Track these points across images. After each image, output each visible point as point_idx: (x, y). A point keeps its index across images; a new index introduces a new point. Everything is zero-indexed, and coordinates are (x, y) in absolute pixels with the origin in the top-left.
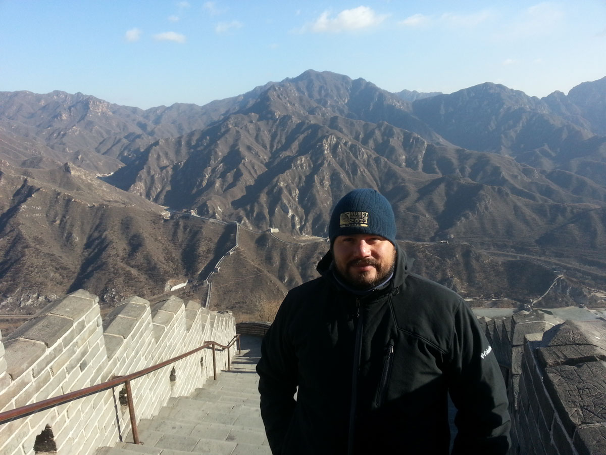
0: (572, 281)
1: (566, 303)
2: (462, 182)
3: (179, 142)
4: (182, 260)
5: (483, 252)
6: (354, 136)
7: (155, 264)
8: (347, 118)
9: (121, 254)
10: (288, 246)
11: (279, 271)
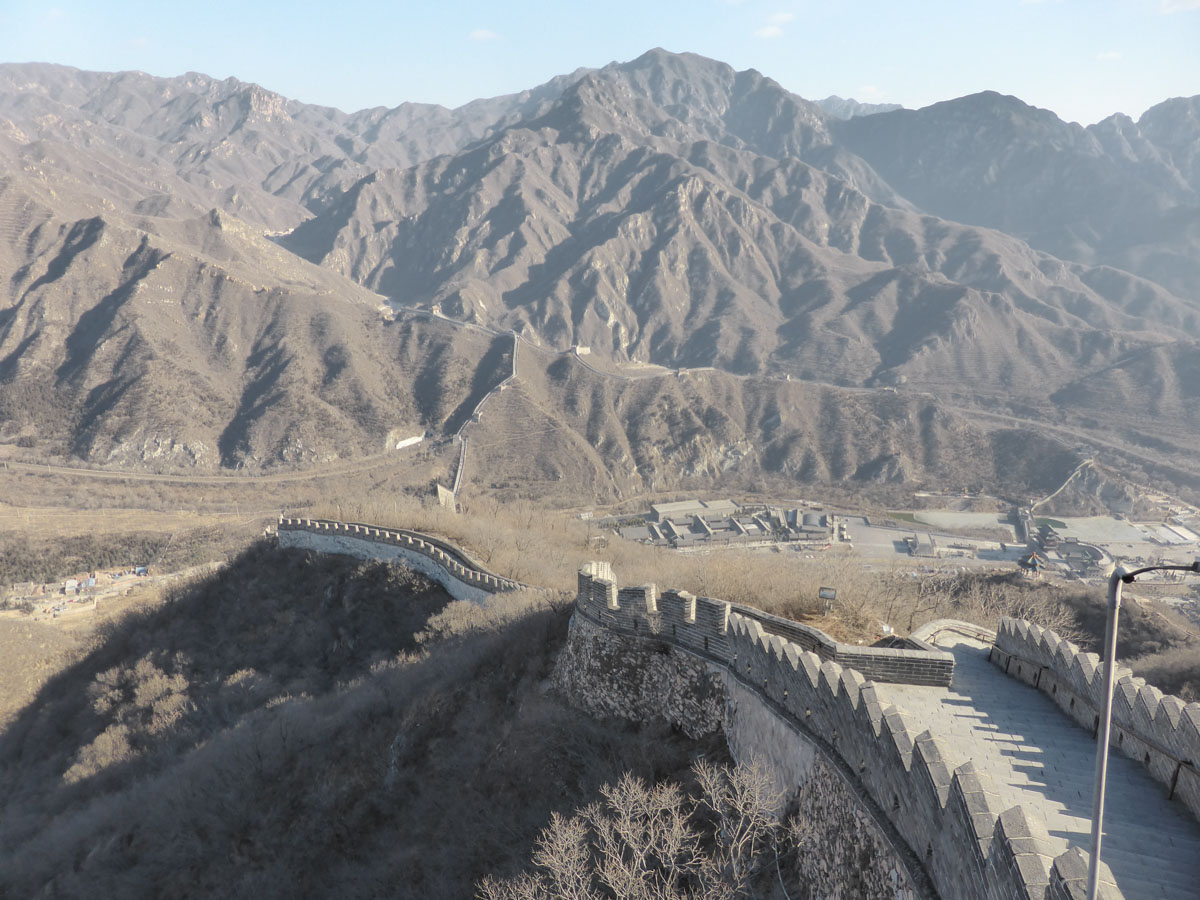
0: (1108, 472)
1: (1093, 509)
2: (930, 279)
3: (410, 178)
4: (414, 396)
5: (956, 411)
6: (735, 181)
7: (369, 400)
8: (723, 146)
9: (312, 379)
10: (607, 381)
11: (589, 424)
